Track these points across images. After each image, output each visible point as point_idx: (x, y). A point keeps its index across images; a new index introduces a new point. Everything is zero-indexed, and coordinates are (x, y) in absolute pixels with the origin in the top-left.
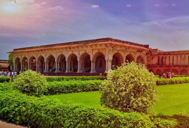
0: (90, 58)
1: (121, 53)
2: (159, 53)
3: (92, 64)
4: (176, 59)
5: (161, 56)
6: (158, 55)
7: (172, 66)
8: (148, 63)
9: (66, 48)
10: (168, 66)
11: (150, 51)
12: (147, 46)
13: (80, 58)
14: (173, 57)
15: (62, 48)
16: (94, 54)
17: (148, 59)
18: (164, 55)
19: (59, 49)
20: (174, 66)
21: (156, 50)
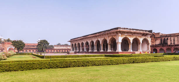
0: (107, 42)
1: (128, 38)
2: (161, 36)
3: (108, 46)
4: (177, 40)
5: (163, 38)
6: (160, 37)
7: (173, 45)
8: (152, 44)
9: (94, 36)
10: (170, 45)
11: (153, 34)
12: (151, 31)
13: (102, 42)
14: (174, 38)
15: (92, 37)
16: (109, 39)
17: (152, 41)
18: (166, 37)
19: (91, 37)
20: (176, 45)
21: (159, 33)
